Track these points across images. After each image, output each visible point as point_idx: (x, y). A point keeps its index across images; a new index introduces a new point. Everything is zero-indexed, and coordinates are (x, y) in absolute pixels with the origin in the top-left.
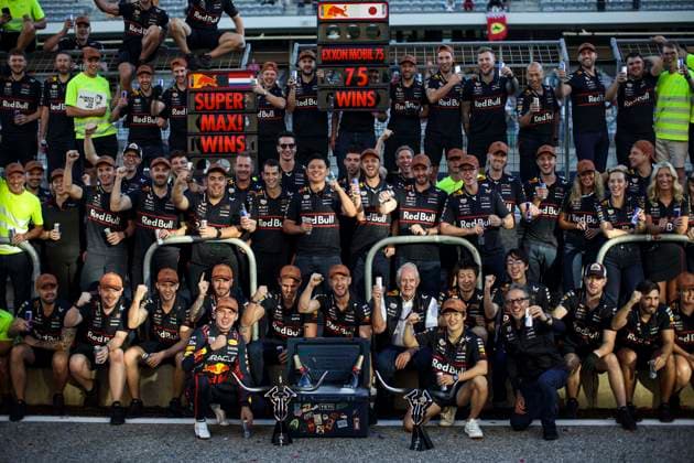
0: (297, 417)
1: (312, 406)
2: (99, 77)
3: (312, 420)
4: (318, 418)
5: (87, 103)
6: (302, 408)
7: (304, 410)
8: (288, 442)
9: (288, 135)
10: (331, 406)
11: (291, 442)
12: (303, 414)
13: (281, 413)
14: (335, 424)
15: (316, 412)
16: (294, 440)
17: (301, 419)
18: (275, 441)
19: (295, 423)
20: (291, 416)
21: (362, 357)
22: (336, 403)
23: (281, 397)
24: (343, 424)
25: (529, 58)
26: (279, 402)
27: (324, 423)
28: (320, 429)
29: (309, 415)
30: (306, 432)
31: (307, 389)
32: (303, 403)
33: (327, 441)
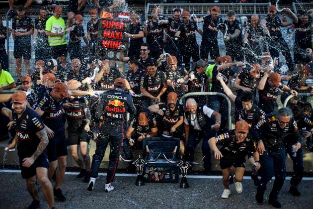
0: (147, 173)
1: (154, 169)
2: (60, 18)
3: (154, 175)
4: (156, 174)
5: (56, 31)
6: (149, 169)
7: (150, 170)
8: (142, 184)
9: (145, 45)
10: (162, 169)
11: (144, 184)
12: (150, 172)
13: (139, 172)
14: (164, 177)
15: (156, 171)
16: (145, 184)
17: (149, 174)
18: (137, 184)
19: (146, 176)
20: (144, 173)
21: (176, 147)
22: (164, 167)
23: (140, 164)
24: (167, 177)
25: (254, 11)
26: (139, 167)
27: (159, 176)
28: (157, 179)
29: (152, 173)
30: (151, 180)
31: (151, 160)
32: (150, 167)
33: (160, 184)
